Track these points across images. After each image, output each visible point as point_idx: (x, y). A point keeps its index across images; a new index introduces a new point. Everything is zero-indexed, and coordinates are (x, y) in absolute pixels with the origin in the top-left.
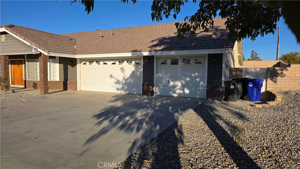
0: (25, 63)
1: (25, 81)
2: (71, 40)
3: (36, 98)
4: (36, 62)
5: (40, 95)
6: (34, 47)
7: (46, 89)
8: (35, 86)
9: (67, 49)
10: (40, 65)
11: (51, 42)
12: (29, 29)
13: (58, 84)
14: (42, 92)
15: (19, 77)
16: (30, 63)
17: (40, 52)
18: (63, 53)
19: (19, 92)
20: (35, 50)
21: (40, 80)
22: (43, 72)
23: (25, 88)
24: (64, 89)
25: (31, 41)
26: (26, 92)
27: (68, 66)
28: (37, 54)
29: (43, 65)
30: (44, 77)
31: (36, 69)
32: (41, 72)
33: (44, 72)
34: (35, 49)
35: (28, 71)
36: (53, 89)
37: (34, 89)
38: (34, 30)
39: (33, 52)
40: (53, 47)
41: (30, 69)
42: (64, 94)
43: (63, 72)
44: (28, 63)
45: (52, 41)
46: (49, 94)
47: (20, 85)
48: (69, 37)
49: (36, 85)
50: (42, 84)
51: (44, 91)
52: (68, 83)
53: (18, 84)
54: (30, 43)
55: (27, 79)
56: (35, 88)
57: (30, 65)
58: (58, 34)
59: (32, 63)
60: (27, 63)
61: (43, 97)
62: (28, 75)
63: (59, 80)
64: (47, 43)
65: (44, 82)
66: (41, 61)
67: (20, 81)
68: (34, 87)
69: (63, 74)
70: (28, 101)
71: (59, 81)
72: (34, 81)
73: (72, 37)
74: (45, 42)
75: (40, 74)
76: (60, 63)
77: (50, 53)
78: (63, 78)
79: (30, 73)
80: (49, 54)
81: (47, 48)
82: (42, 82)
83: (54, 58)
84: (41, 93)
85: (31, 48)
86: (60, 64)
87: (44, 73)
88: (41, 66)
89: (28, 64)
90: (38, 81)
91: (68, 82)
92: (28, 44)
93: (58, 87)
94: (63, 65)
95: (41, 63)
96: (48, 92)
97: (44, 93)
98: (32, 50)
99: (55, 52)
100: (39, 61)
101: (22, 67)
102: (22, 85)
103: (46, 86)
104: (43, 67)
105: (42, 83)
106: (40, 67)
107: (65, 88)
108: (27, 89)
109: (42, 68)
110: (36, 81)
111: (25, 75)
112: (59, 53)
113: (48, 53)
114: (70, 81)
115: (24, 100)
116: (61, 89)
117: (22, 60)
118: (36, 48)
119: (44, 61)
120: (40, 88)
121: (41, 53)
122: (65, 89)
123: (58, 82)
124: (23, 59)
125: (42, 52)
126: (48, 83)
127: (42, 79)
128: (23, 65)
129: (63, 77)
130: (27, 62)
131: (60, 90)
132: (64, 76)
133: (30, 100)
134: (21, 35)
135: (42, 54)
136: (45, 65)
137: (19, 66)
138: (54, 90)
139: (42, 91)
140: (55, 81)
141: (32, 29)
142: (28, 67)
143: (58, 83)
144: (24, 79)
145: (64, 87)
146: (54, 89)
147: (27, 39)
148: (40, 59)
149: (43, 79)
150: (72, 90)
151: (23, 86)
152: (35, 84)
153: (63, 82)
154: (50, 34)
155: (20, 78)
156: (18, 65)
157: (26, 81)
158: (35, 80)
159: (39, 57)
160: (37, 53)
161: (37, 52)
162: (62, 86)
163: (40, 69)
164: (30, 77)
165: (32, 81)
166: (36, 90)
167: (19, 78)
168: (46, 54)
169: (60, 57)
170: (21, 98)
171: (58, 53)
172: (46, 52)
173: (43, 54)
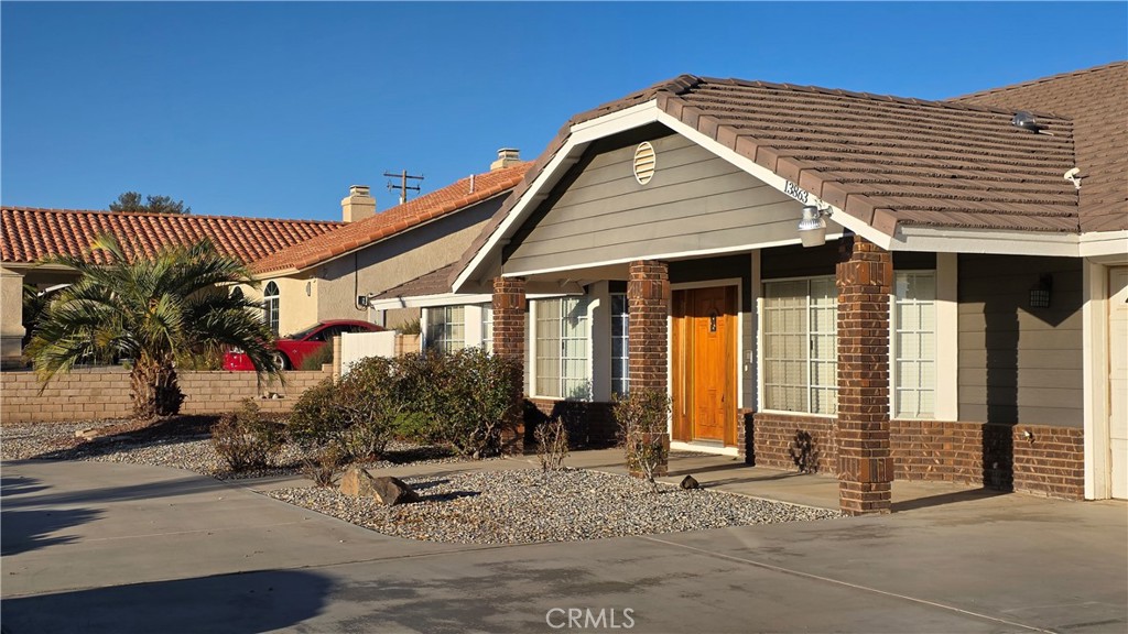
0: (748, 307)
1: (749, 420)
2: (1036, 129)
3: (819, 534)
4: (815, 294)
5: (838, 518)
6: (812, 200)
7: (874, 474)
8: (805, 448)
9: (1016, 196)
10: (840, 316)
11: (912, 161)
12: (781, 87)
13: (947, 447)
14: (852, 496)
15: (713, 394)
16: (778, 303)
17: (846, 230)
18: (991, 228)
19: (716, 484)
20: (817, 221)
21: (842, 417)
22: (863, 359)
23: (750, 461)
24: (987, 480)
25: (794, 167)
26: (757, 492)
27: (1023, 316)
28: (828, 242)
29: (862, 316)
30: (863, 392)
31: (814, 345)
32: (849, 359)
33: (866, 363)
34: (819, 214)
35: (766, 354)
36: (913, 477)
37: (796, 469)
38: (808, 90)
39: (808, 233)
40: (928, 191)
41: (777, 343)
42: (995, 518)
43: (984, 362)
44: (765, 305)
45: (919, 152)
46: (896, 508)
47: (716, 444)
48: (1020, 107)
49: (809, 447)
50: (851, 444)
51: (866, 489)
52: (1016, 439)
53: (708, 435)
54: (788, 177)
55: (761, 409)
56: (802, 468)
57: (777, 317)
58: (945, 99)
59: (793, 303)
60: (760, 301)
61: (858, 527)
62: (766, 380)
63: (954, 418)
64: (890, 168)
65: (864, 427)
66: (850, 290)
67: (721, 419)
68: (797, 461)
69: (981, 376)
70: (774, 550)
71: (951, 425)
72: (799, 418)
73: (1042, 110)
74: (874, 162)
75: (840, 375)
76: (960, 300)
77: (905, 230)
78: (984, 399)
79: (778, 369)
80: (903, 239)
81: (886, 202)
82: (851, 426)
83: (926, 261)
84: (848, 504)
85: (793, 208)
86: (967, 306)
87: (864, 367)
88: (849, 325)
89: (765, 312)
90: (825, 420)
91: (1021, 433)
92: (779, 183)
93: (950, 462)
94: (985, 312)
95: (849, 299)
96: (888, 496)
97: (864, 506)
98: (800, 219)
99: (938, 225)
100: (833, 291)
101: (731, 329)
102: (728, 443)
103: (875, 454)
104: (863, 325)
105: (854, 435)
106: (840, 325)
107: (998, 478)
108: (758, 470)
109: (857, 333)
110: (813, 419)
111: (751, 377)
112: (966, 227)
113: (897, 235)
114: (1034, 426)
115: (752, 543)
116: (968, 480)
117: (736, 287)
118: (825, 206)
119: (868, 289)
120: (841, 466)
121: (849, 238)
122: (996, 480)
123: (948, 433)
124: (738, 282)
125: (860, 228)
126: (887, 435)
127: (850, 409)
128: (740, 314)
129: (981, 396)
130: (764, 297)
131: (962, 486)
132: (989, 387)
133: (789, 547)
134: (741, 131)
135: (858, 245)
136: (874, 316)
137: (714, 322)
138: (919, 483)
139: (853, 487)
140: (931, 424)
141: (797, 90)
142: (765, 329)
143: (948, 440)
144: (740, 406)
145: (987, 465)
146: (921, 477)
147: (773, 156)
148: (848, 272)
149: (862, 410)
150: (1042, 494)
151: (733, 452)
152: (804, 436)
153: (979, 431)
154: (902, 104)
155: (719, 398)
156: (712, 315)
157: (757, 421)
158: (808, 414)
159: (839, 266)
160: (829, 237)
161: (826, 231)
162: (976, 457)
163: (842, 342)
164: (778, 394)
165: (790, 418)
166: (807, 478)
167: (714, 396)
168: (884, 241)
169: (963, 259)
170: (732, 528)
171: (955, 226)
172: (883, 229)
173: (864, 240)
